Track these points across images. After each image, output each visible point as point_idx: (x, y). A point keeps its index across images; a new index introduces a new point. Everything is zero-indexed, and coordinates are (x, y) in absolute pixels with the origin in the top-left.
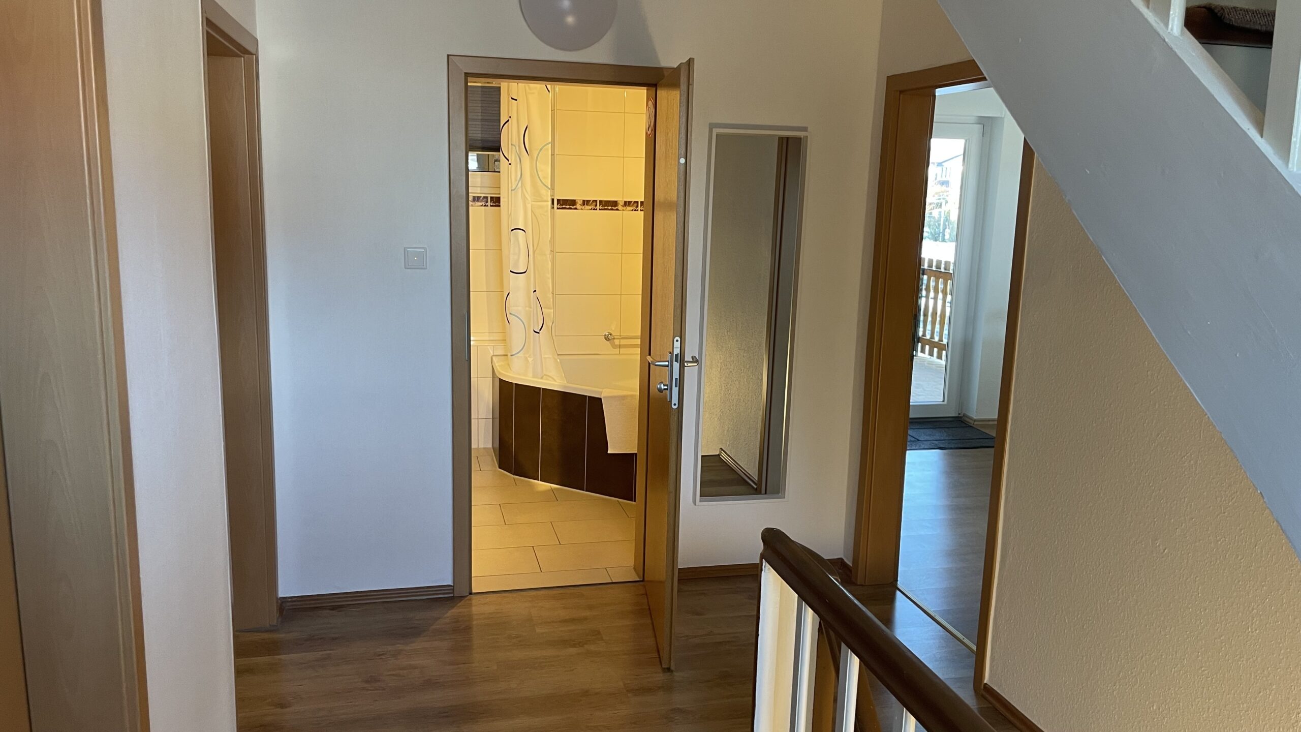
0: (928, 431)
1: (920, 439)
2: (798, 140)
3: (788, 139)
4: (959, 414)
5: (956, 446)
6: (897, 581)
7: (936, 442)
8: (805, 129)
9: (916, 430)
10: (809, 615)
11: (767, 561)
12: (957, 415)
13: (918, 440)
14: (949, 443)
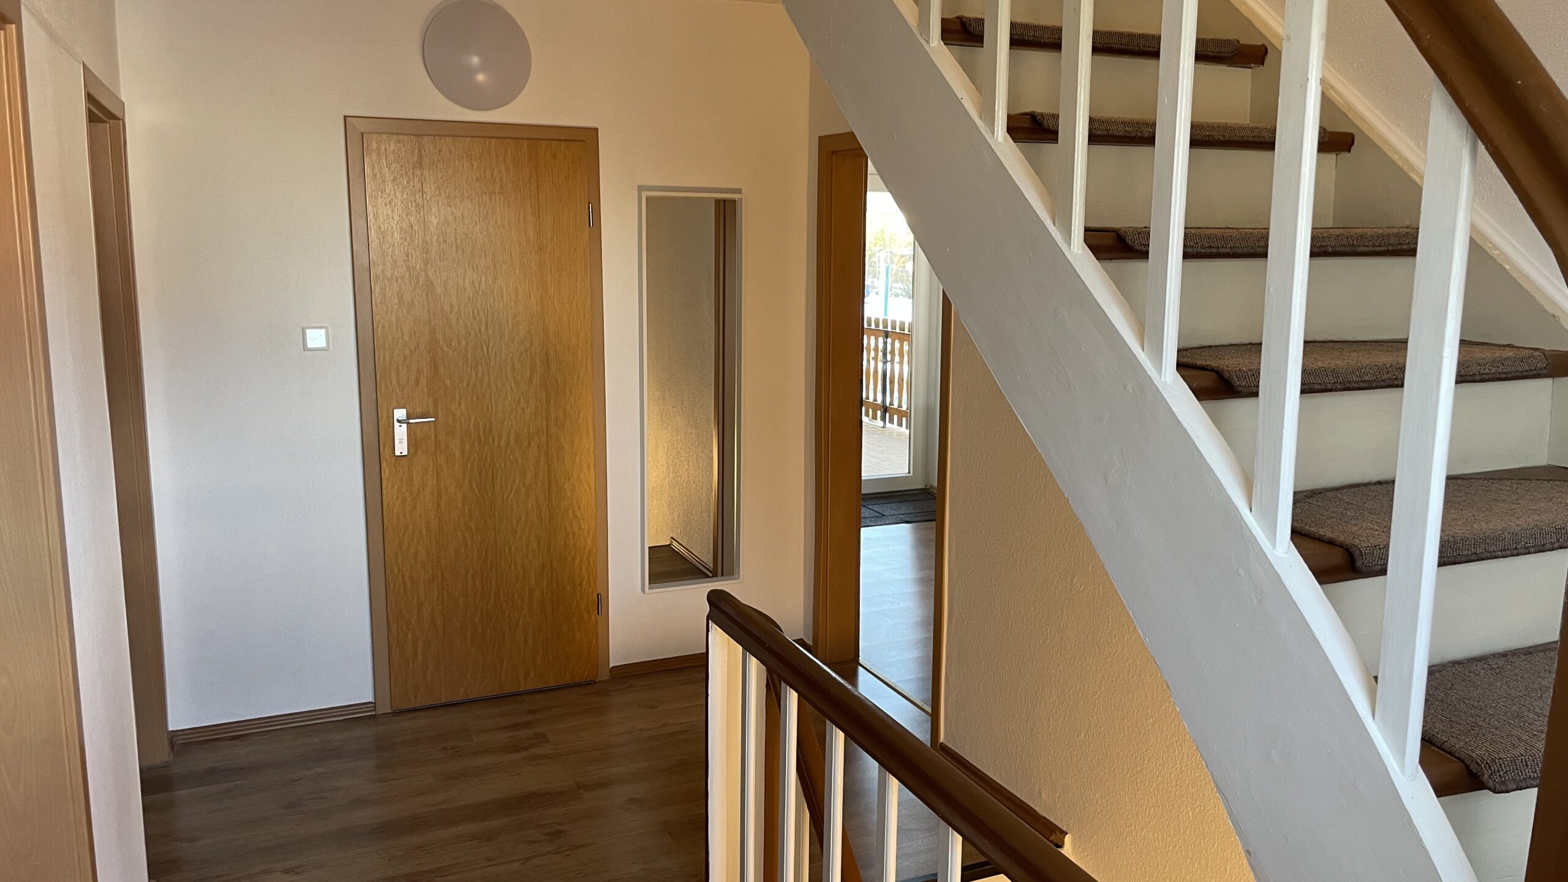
0: (895, 506)
1: (886, 514)
2: (734, 202)
3: (725, 201)
4: (926, 486)
5: (923, 519)
6: (859, 656)
7: (902, 516)
8: (739, 191)
9: (882, 505)
10: (754, 663)
11: (712, 621)
12: (924, 487)
13: (884, 515)
14: (916, 517)
